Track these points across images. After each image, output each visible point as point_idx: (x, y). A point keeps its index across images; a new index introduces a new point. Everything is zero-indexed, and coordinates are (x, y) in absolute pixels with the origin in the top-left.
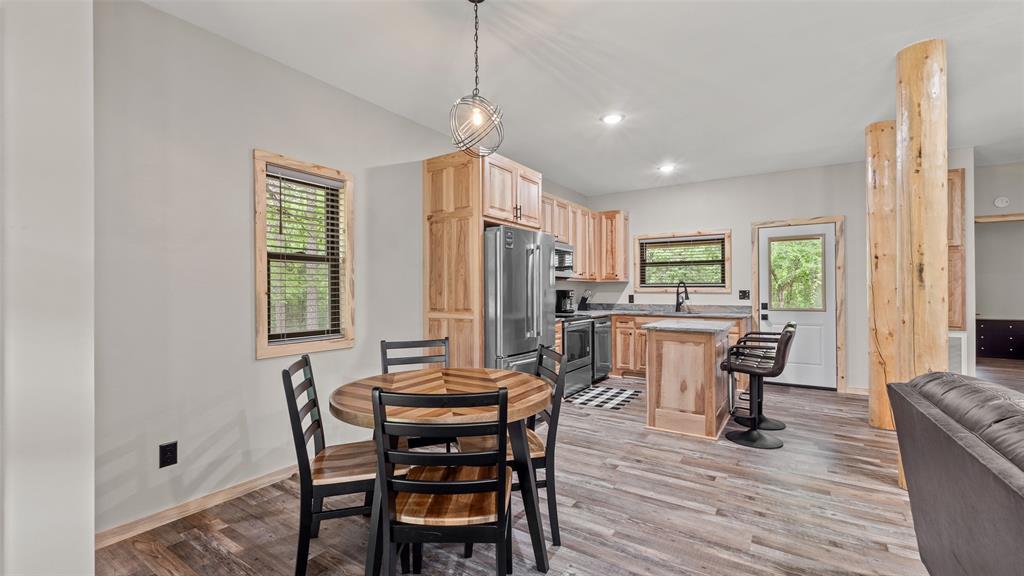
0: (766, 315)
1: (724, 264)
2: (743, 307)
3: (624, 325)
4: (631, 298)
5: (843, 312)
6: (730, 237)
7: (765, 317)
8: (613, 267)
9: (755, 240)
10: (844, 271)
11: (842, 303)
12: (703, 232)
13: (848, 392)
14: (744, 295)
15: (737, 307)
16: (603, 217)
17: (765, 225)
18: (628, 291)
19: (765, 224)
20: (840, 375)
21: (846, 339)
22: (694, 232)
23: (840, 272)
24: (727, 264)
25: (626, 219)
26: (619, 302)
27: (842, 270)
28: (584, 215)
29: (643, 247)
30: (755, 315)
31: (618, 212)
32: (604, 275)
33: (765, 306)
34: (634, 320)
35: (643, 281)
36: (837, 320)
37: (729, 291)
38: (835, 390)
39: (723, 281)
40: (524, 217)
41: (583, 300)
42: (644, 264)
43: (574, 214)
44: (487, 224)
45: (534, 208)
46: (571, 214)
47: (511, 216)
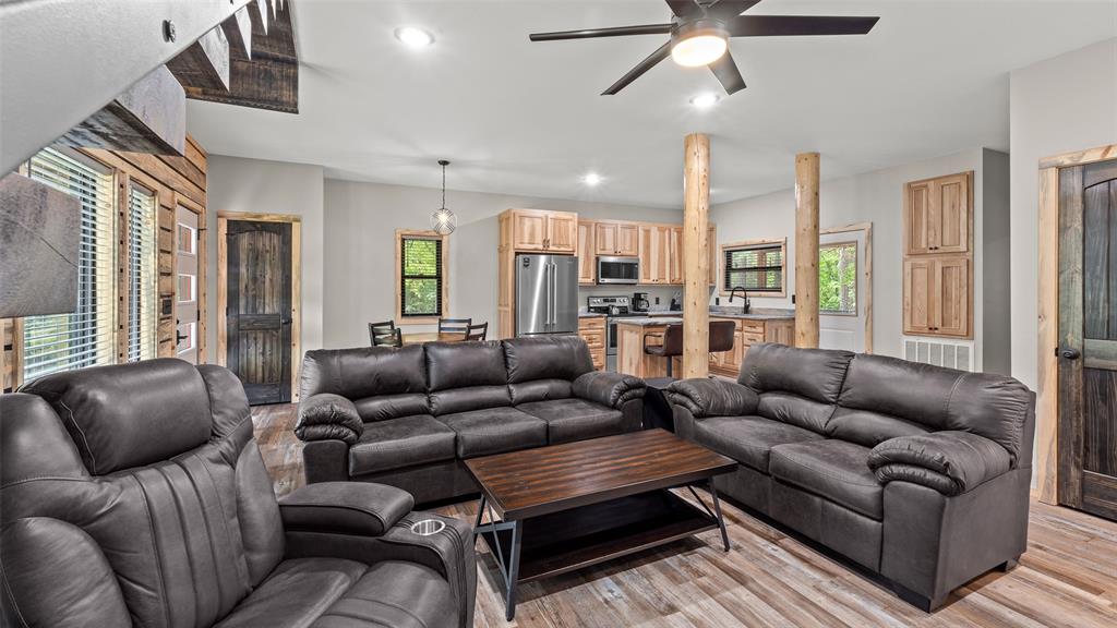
1: (780, 271)
2: (793, 311)
4: (717, 300)
5: (870, 318)
6: (785, 244)
10: (871, 277)
11: (869, 309)
12: (767, 241)
15: (789, 310)
18: (716, 294)
24: (783, 271)
27: (869, 276)
28: (661, 230)
29: (729, 254)
35: (728, 285)
36: (866, 325)
37: (784, 295)
39: (780, 286)
40: (554, 245)
41: (674, 301)
42: (729, 269)
43: (647, 232)
44: (517, 254)
45: (567, 237)
46: (641, 233)
47: (541, 247)
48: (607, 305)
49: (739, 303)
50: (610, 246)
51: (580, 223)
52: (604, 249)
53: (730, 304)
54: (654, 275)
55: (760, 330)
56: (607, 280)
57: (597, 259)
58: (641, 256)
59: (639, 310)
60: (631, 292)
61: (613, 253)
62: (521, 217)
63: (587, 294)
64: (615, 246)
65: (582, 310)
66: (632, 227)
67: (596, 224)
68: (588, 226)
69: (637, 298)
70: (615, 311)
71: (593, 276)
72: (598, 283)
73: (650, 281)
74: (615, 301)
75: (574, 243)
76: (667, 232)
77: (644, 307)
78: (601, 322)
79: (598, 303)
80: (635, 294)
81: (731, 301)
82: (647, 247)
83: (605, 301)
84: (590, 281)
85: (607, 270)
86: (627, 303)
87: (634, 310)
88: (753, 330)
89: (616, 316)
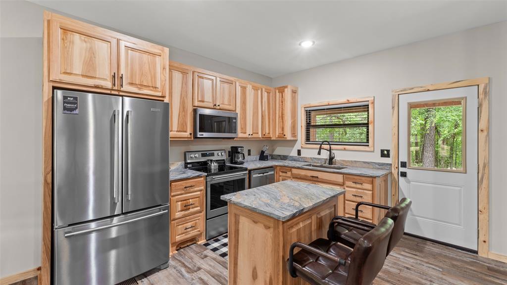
0: (406, 173)
1: (368, 127)
2: (383, 164)
3: (284, 174)
4: (299, 152)
5: (486, 176)
6: (373, 103)
7: (404, 175)
8: (283, 129)
9: (396, 105)
10: (488, 135)
11: (484, 167)
12: (352, 100)
13: (491, 257)
14: (385, 154)
15: (379, 164)
16: (277, 91)
17: (404, 92)
18: (298, 146)
19: (405, 90)
20: (482, 238)
21: (488, 203)
22: (344, 100)
23: (483, 136)
24: (370, 127)
25: (294, 92)
26: (291, 155)
27: (485, 133)
28: (256, 89)
29: (308, 113)
30: (395, 172)
31: (286, 87)
32: (277, 134)
33: (404, 165)
34: (291, 171)
35: (308, 139)
36: (479, 183)
37: (372, 149)
38: (476, 252)
39: (368, 140)
40: (131, 84)
41: (263, 152)
42: (309, 126)
43: (244, 89)
44: (54, 88)
45: (154, 77)
46: (239, 89)
47: (109, 85)
48: (203, 159)
49: (325, 155)
50: (208, 98)
51: (172, 68)
52: (203, 101)
53: (319, 157)
54: (249, 130)
55: (369, 186)
56: (205, 135)
57: (195, 111)
58: (238, 111)
59: (236, 163)
60: (228, 146)
61: (211, 105)
62: (65, 30)
63: (184, 149)
64: (214, 97)
65: (176, 169)
66: (230, 83)
67: (193, 72)
68: (184, 73)
69: (234, 152)
70: (214, 166)
71: (189, 130)
72: (196, 137)
73: (246, 135)
74: (213, 155)
75: (163, 87)
76: (259, 92)
77: (241, 159)
78: (199, 183)
79: (197, 158)
80: (232, 147)
81: (319, 153)
82: (244, 103)
83: (204, 155)
84: (187, 134)
85: (205, 123)
86: (225, 157)
87: (232, 163)
88: (359, 186)
89: (215, 174)
